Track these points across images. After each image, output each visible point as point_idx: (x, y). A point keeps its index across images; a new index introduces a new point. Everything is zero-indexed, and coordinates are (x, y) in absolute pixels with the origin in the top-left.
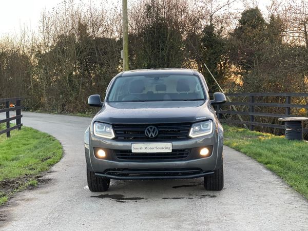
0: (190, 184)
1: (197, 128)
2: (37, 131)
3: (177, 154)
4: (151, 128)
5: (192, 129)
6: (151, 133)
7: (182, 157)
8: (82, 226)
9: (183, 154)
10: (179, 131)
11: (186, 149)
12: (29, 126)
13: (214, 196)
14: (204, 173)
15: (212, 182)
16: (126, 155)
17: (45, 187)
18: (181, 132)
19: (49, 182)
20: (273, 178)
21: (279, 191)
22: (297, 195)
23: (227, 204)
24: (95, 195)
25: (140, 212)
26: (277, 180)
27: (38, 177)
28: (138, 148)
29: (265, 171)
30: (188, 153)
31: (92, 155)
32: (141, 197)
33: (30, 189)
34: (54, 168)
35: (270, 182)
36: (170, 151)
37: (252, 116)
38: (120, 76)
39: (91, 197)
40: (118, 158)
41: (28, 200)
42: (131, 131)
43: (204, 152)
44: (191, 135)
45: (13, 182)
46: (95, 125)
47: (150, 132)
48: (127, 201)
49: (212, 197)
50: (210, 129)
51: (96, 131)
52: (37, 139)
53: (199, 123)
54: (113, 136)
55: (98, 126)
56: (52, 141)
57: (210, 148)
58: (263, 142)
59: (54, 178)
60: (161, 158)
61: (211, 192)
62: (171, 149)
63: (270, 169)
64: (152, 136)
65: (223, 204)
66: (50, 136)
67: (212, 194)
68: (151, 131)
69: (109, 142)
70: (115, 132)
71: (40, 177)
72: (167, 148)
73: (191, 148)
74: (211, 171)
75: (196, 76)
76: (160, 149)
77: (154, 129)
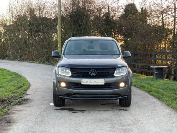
0: (110, 103)
1: (118, 71)
2: (9, 71)
3: (107, 86)
4: (93, 70)
5: (116, 72)
6: (93, 73)
7: (110, 87)
8: (57, 126)
9: (110, 86)
10: (108, 72)
11: (112, 83)
12: (4, 68)
13: (126, 110)
14: (122, 96)
15: (125, 102)
16: (78, 86)
17: (27, 103)
18: (109, 73)
19: (28, 100)
20: (156, 100)
21: (162, 107)
22: (173, 110)
23: (135, 114)
24: (58, 109)
25: (88, 118)
26: (159, 101)
27: (20, 98)
28: (85, 82)
29: (150, 96)
31: (57, 85)
32: (85, 110)
33: (19, 105)
34: (27, 93)
35: (155, 103)
36: (104, 84)
37: (134, 65)
38: (70, 40)
39: (56, 109)
40: (73, 87)
41: (20, 111)
42: (80, 72)
43: (122, 85)
44: (115, 75)
45: (6, 100)
46: (59, 68)
47: (92, 73)
48: (77, 112)
49: (125, 110)
50: (125, 72)
51: (60, 72)
52: (10, 75)
53: (119, 68)
54: (71, 75)
55: (61, 69)
56: (19, 77)
57: (125, 82)
58: (142, 80)
59: (30, 98)
60: (98, 88)
61: (124, 107)
62: (104, 82)
63: (152, 95)
64: (93, 75)
65: (133, 115)
66: (17, 74)
67: (125, 109)
69: (68, 78)
70: (72, 72)
71: (22, 97)
72: (102, 82)
73: (115, 83)
74: (125, 96)
75: (114, 41)
76: (98, 82)
77: (95, 71)
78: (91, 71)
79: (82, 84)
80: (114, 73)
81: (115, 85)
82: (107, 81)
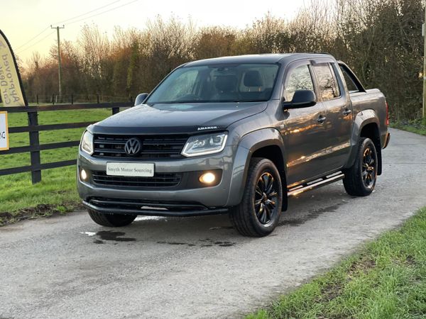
3: (160, 179)
4: (132, 141)
5: (187, 144)
6: (131, 148)
7: (171, 185)
9: (172, 180)
10: (170, 146)
13: (228, 245)
18: (174, 148)
30: (178, 179)
36: (151, 175)
40: (95, 181)
43: (208, 178)
47: (129, 147)
49: (225, 245)
54: (92, 152)
57: (219, 172)
62: (153, 171)
64: (131, 152)
68: (132, 145)
69: (89, 159)
70: (95, 145)
72: (148, 171)
73: (183, 173)
74: (221, 207)
75: (279, 64)
76: (139, 171)
77: (136, 142)
78: (129, 143)
79: (108, 174)
80: (183, 146)
81: (191, 178)
82: (160, 167)
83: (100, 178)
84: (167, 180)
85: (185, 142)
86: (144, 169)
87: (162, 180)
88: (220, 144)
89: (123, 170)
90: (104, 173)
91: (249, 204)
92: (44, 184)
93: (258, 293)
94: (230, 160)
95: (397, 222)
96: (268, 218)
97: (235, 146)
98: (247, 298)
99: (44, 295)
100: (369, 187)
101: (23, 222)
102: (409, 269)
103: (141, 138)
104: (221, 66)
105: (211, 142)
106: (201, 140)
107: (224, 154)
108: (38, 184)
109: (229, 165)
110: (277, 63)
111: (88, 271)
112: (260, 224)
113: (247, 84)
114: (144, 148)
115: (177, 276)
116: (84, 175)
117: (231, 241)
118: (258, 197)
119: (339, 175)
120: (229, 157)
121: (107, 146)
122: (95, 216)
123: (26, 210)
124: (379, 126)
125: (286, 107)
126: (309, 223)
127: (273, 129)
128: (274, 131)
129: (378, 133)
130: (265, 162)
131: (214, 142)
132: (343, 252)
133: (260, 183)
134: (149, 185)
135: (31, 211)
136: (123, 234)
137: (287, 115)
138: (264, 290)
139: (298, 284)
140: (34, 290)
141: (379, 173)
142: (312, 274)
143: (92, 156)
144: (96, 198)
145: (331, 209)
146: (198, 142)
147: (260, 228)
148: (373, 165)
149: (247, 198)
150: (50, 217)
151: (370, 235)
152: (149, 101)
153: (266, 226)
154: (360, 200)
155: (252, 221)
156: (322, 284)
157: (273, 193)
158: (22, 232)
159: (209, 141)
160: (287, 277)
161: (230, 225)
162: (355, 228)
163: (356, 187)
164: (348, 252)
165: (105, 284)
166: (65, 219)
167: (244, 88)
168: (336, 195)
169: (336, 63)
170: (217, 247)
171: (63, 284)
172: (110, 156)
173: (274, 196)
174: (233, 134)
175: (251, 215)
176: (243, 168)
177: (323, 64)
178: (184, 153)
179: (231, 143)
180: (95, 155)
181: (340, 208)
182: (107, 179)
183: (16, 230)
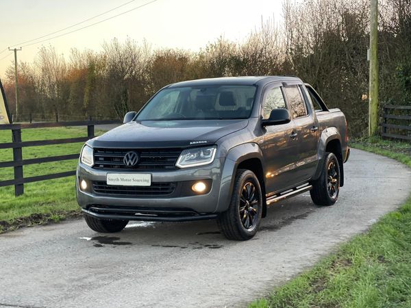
4: (131, 154)
5: (181, 157)
6: (130, 160)
7: (167, 193)
9: (167, 189)
10: (165, 158)
11: (171, 183)
13: (216, 248)
14: (200, 215)
18: (169, 160)
30: (173, 188)
36: (149, 184)
40: (96, 190)
43: (200, 187)
47: (128, 159)
49: (214, 247)
50: (211, 158)
57: (208, 182)
60: (142, 193)
62: (150, 181)
64: (130, 164)
68: (130, 157)
69: (90, 171)
70: (95, 158)
72: (145, 181)
73: (177, 182)
74: (211, 213)
75: (256, 86)
76: (138, 181)
77: (134, 156)
78: (127, 156)
79: (108, 183)
80: (177, 158)
81: (184, 187)
82: (157, 178)
83: (100, 187)
84: (162, 189)
85: (178, 155)
86: (142, 179)
87: (158, 189)
88: (209, 156)
89: (122, 180)
90: (105, 182)
91: (235, 210)
92: (27, 196)
93: (255, 286)
94: (218, 171)
95: (364, 228)
96: (251, 224)
97: (223, 159)
98: (246, 290)
99: (66, 289)
100: (334, 197)
101: (22, 229)
102: (382, 267)
103: (139, 151)
104: (203, 87)
105: (202, 154)
106: (192, 153)
107: (214, 165)
108: (21, 196)
109: (217, 176)
110: (254, 85)
111: (97, 269)
112: (245, 229)
113: (221, 104)
114: (141, 160)
115: (179, 273)
116: (84, 185)
117: (219, 244)
118: (242, 204)
119: (307, 186)
120: (218, 168)
121: (106, 159)
122: (92, 222)
123: (22, 219)
124: (341, 141)
125: (263, 124)
126: (285, 229)
127: (253, 143)
128: (254, 146)
129: (340, 149)
130: (248, 173)
131: (204, 154)
132: (321, 252)
133: (244, 192)
134: (146, 193)
135: (26, 220)
136: (118, 239)
137: (265, 131)
138: (260, 283)
139: (288, 279)
140: (55, 285)
141: (342, 185)
142: (299, 271)
143: (93, 167)
144: (96, 206)
145: (302, 217)
146: (190, 155)
147: (244, 232)
148: (336, 177)
149: (233, 205)
150: (46, 225)
151: (341, 238)
152: (138, 119)
153: (250, 230)
154: (326, 209)
155: (237, 226)
156: (309, 278)
157: (255, 201)
158: (24, 238)
159: (199, 154)
160: (277, 273)
161: (218, 230)
162: (327, 233)
163: (322, 198)
164: (326, 253)
165: (117, 280)
166: (60, 226)
167: (219, 107)
168: (303, 204)
169: (304, 85)
170: (207, 248)
171: (79, 280)
172: (109, 168)
173: (255, 204)
174: (221, 148)
175: (236, 220)
176: (230, 178)
177: (293, 86)
178: (178, 164)
179: (219, 156)
180: (95, 167)
181: (310, 216)
182: (107, 188)
183: (19, 236)
